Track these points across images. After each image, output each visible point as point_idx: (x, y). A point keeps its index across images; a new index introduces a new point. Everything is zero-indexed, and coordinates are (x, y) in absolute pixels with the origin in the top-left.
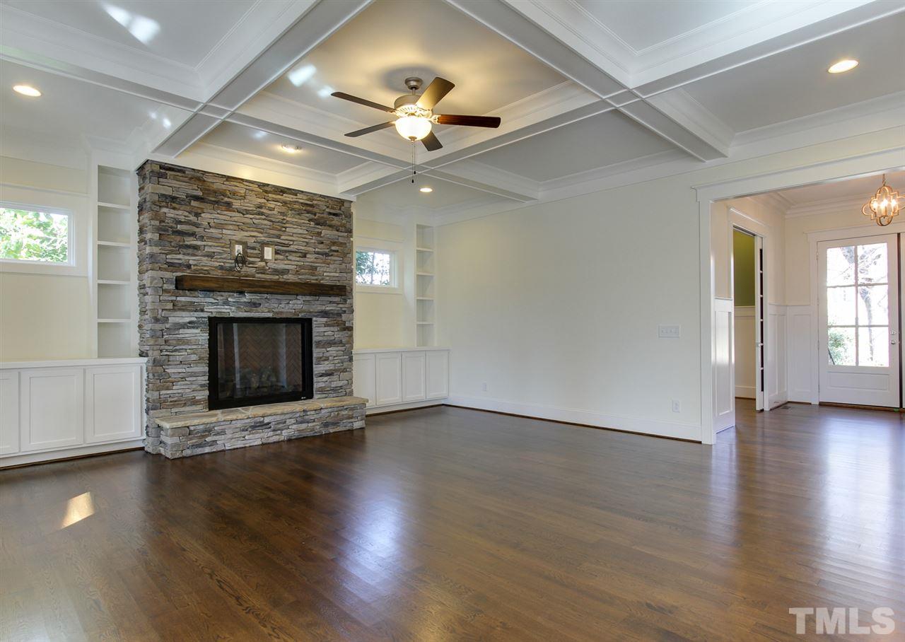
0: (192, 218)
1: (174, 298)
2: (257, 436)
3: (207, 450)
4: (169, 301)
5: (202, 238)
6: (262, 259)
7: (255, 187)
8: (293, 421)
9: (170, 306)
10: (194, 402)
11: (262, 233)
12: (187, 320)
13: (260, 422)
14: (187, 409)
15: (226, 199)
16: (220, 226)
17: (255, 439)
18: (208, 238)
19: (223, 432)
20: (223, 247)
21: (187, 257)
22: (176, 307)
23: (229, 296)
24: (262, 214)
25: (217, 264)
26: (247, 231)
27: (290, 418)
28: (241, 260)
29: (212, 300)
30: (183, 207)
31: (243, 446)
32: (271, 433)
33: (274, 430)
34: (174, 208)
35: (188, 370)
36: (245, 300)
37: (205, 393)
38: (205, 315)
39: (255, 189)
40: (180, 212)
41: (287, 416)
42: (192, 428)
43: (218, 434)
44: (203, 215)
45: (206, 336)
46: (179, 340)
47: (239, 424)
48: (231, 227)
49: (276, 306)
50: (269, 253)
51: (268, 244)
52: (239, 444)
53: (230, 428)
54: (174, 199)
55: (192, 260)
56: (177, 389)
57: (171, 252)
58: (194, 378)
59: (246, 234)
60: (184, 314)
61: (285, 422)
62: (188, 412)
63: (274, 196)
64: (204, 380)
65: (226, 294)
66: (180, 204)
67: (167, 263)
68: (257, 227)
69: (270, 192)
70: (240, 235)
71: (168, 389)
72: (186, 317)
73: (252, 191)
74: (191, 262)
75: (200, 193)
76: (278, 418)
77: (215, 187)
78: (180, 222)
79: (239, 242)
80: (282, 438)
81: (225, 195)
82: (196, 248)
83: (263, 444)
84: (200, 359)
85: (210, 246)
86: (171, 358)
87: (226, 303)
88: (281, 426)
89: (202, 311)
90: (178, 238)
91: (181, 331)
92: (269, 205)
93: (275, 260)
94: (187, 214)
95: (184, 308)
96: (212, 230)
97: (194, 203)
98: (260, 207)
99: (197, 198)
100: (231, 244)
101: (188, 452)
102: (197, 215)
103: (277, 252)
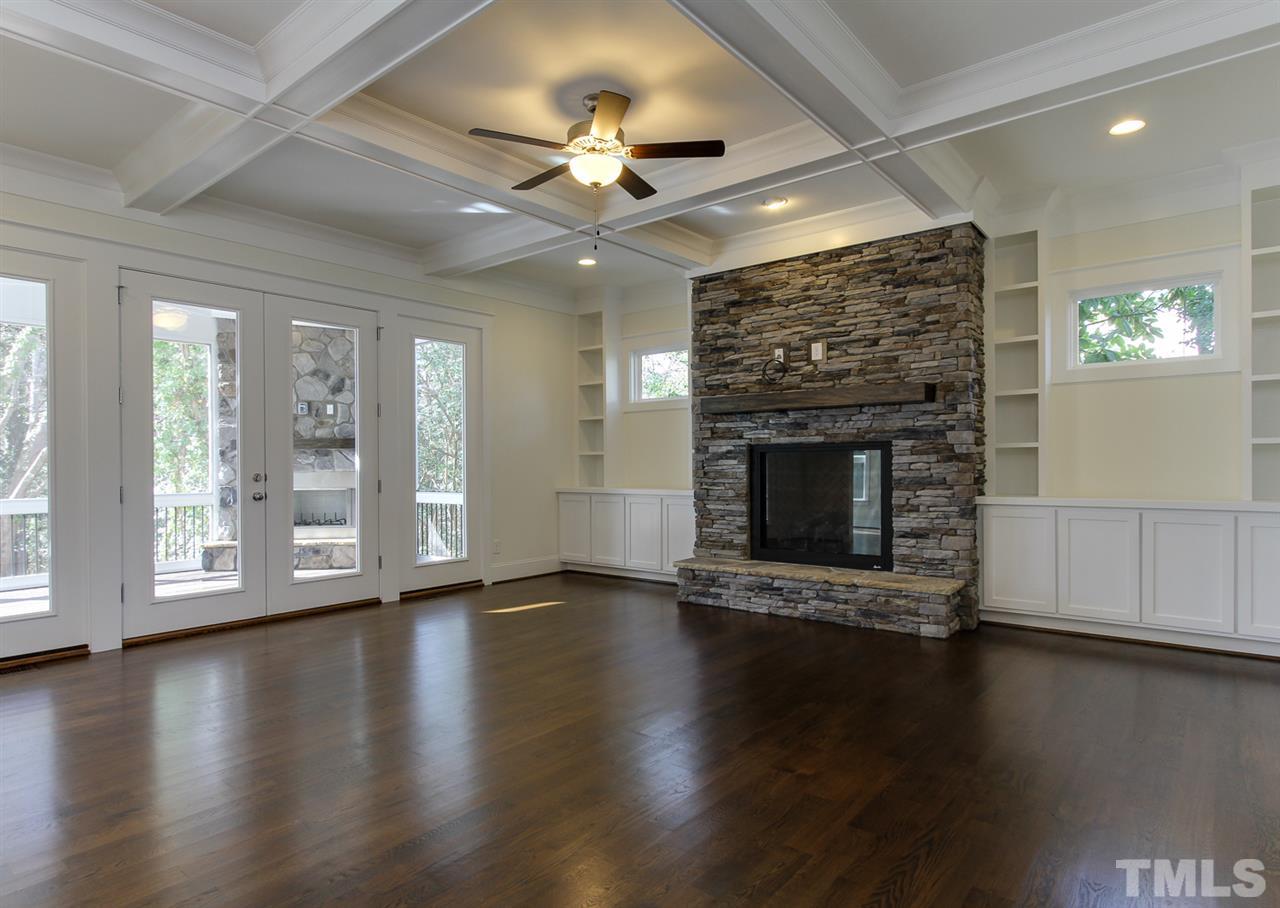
0: (731, 328)
1: (712, 425)
2: (764, 601)
3: (710, 602)
4: (708, 429)
5: (737, 350)
6: (808, 359)
7: (798, 265)
8: (811, 594)
9: (708, 434)
10: (730, 545)
11: (810, 325)
12: (724, 449)
13: (768, 584)
14: (725, 552)
15: (765, 294)
16: (758, 330)
17: (761, 605)
18: (748, 347)
19: (726, 586)
20: (761, 356)
21: (724, 376)
22: (715, 434)
23: (769, 417)
24: (809, 298)
25: (754, 378)
26: (790, 327)
27: (808, 589)
28: (784, 369)
29: (748, 424)
30: (721, 319)
31: (745, 609)
32: (781, 603)
33: (784, 600)
34: (713, 323)
35: (728, 508)
36: (786, 420)
37: (742, 538)
38: (742, 442)
39: (798, 267)
40: (717, 326)
41: (804, 585)
42: (697, 573)
43: (721, 586)
44: (742, 322)
45: (743, 468)
46: (716, 472)
47: (745, 580)
48: (770, 328)
49: (829, 425)
50: (818, 351)
51: (815, 339)
52: (743, 606)
53: (734, 583)
54: (711, 312)
55: (729, 378)
56: (716, 528)
57: (710, 374)
58: (731, 518)
59: (788, 331)
60: (723, 442)
61: (800, 593)
62: (726, 557)
63: (826, 267)
64: (742, 521)
65: (765, 414)
66: (718, 316)
67: (707, 386)
68: (801, 318)
69: (820, 263)
70: (781, 335)
71: (707, 527)
72: (724, 446)
73: (795, 271)
74: (729, 381)
75: (736, 297)
76: (790, 584)
77: (754, 282)
78: (719, 337)
79: (779, 346)
80: (797, 614)
81: (762, 289)
82: (733, 363)
83: (770, 615)
84: (738, 495)
85: (749, 357)
86: (711, 493)
87: (765, 426)
88: (795, 596)
89: (741, 437)
90: (716, 356)
91: (720, 462)
92: (819, 282)
93: (828, 359)
94: (724, 325)
95: (726, 435)
96: (750, 338)
97: (732, 311)
98: (807, 289)
99: (734, 304)
100: (770, 352)
101: (692, 599)
102: (735, 323)
103: (830, 348)
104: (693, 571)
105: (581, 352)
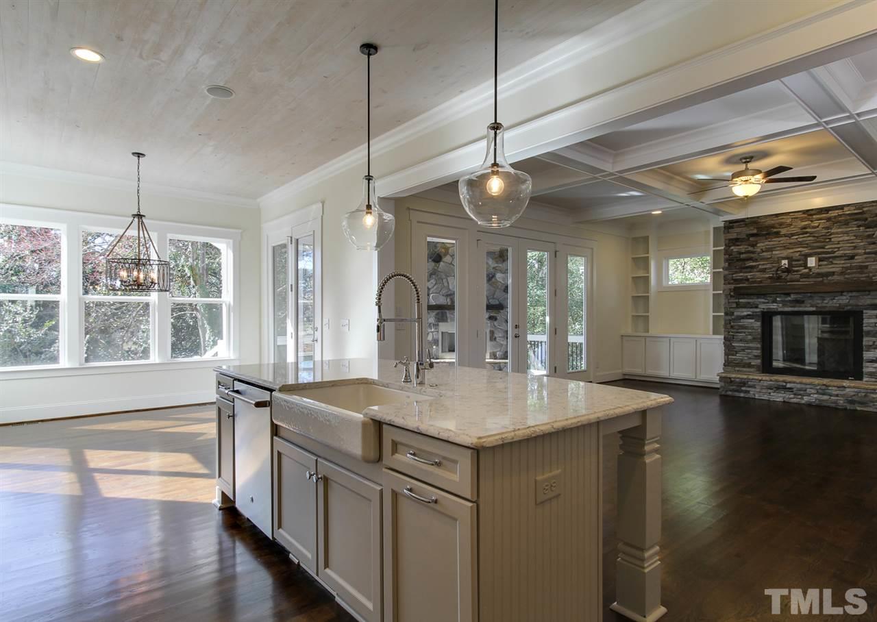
0: (750, 249)
1: (737, 300)
2: (780, 395)
3: (742, 395)
4: (734, 302)
5: (756, 260)
6: (805, 266)
7: (800, 215)
8: (813, 391)
9: (734, 305)
10: (749, 366)
11: (806, 247)
12: (745, 313)
13: (782, 386)
14: (745, 369)
15: (775, 230)
16: (770, 250)
17: (778, 397)
18: (761, 259)
19: (754, 387)
20: (772, 263)
21: (746, 275)
22: (739, 306)
23: (777, 297)
24: (806, 233)
25: (767, 276)
26: (792, 248)
27: (811, 388)
28: (788, 270)
29: (763, 300)
30: (744, 243)
31: (767, 398)
32: (792, 396)
33: (795, 394)
34: (738, 246)
35: (746, 345)
36: (790, 299)
37: (759, 361)
38: (758, 310)
39: (799, 216)
40: (741, 247)
41: (808, 386)
42: (732, 379)
43: (749, 387)
44: (758, 245)
45: (759, 324)
46: (739, 326)
47: (765, 384)
48: (778, 248)
49: (819, 302)
50: (812, 262)
51: (811, 255)
52: (765, 397)
53: (758, 385)
54: (737, 240)
55: (749, 275)
56: (739, 356)
57: (736, 273)
58: (750, 351)
59: (792, 251)
60: (744, 310)
61: (806, 390)
62: (745, 372)
63: (818, 216)
64: (758, 352)
65: (774, 295)
66: (742, 241)
67: (733, 279)
68: (800, 244)
69: (814, 214)
70: (785, 253)
71: (733, 355)
72: (745, 312)
73: (797, 218)
74: (749, 277)
75: (755, 231)
76: (799, 386)
77: (767, 224)
78: (743, 253)
79: (784, 258)
80: (803, 402)
81: (774, 227)
82: (752, 267)
83: (784, 402)
84: (754, 339)
85: (763, 264)
86: (735, 337)
87: (775, 301)
88: (802, 392)
89: (757, 307)
90: (740, 263)
91: (742, 321)
92: (813, 225)
93: (819, 266)
94: (746, 247)
95: (745, 306)
96: (764, 254)
97: (751, 239)
98: (805, 228)
99: (753, 235)
100: (779, 261)
101: (730, 393)
102: (754, 246)
103: (820, 260)
104: (730, 378)
105: (633, 258)
